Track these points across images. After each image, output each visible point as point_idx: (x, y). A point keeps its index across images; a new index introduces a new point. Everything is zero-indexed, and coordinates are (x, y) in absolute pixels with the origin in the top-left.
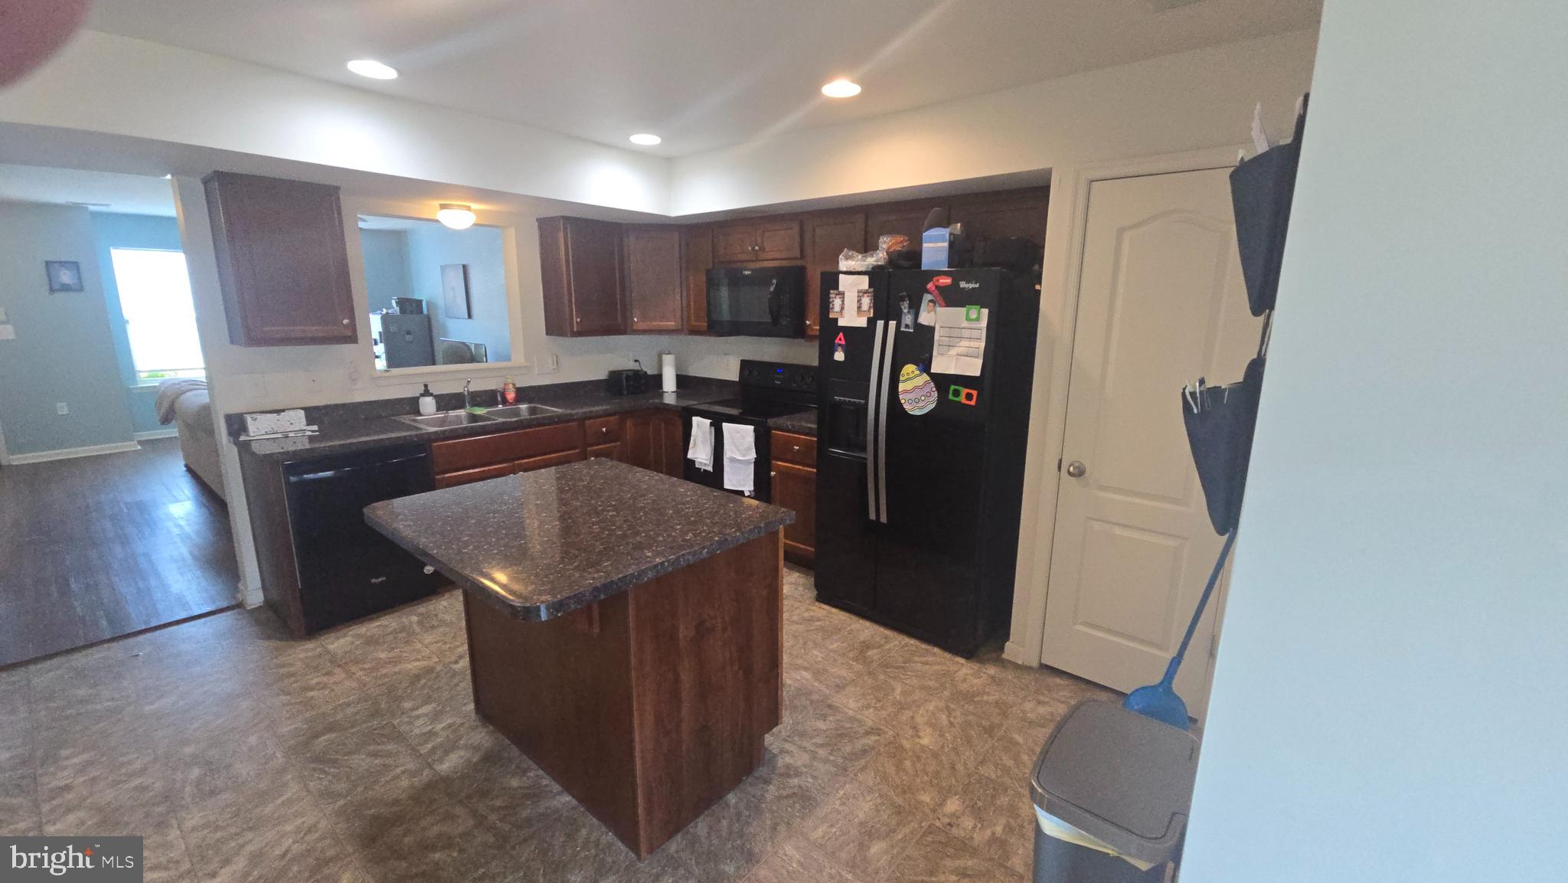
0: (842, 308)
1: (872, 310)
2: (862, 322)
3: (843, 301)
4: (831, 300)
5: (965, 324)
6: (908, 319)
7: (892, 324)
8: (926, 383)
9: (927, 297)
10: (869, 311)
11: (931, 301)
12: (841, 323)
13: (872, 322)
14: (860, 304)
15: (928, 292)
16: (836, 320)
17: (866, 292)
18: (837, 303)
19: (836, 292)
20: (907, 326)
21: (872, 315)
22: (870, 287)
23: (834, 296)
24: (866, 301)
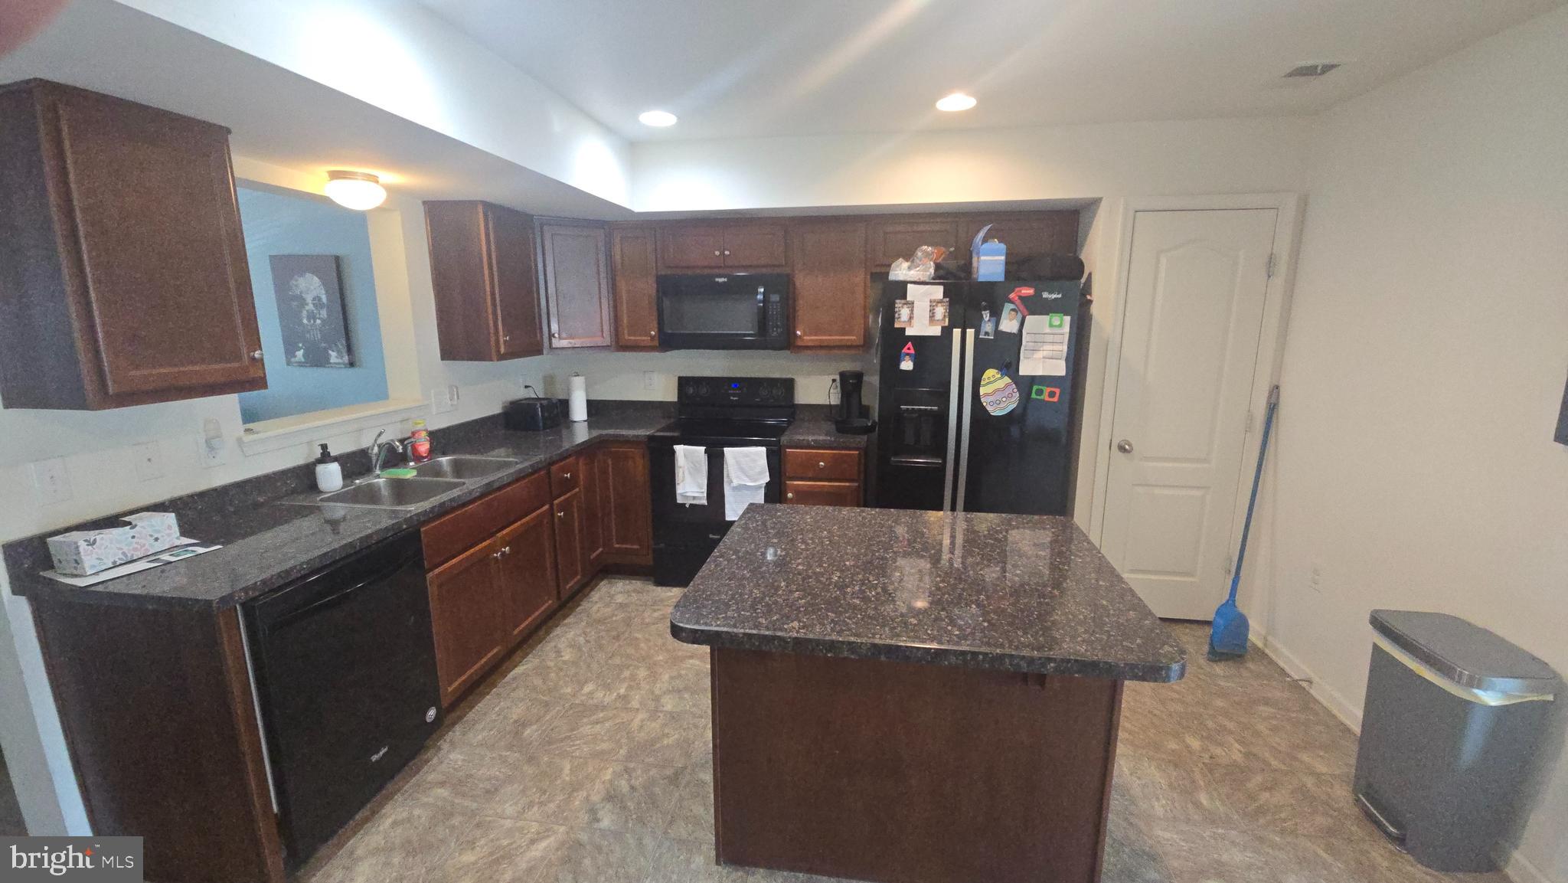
0: (911, 318)
1: (947, 320)
2: (936, 331)
3: (912, 311)
4: (896, 310)
5: (1048, 330)
6: (988, 327)
7: (970, 332)
8: (1007, 385)
9: (1008, 307)
10: (944, 319)
11: (1013, 310)
12: (909, 332)
13: (947, 332)
14: (933, 313)
15: (1011, 301)
16: (904, 330)
17: (940, 302)
18: (904, 313)
19: (903, 301)
20: (987, 333)
21: (947, 324)
22: (944, 297)
23: (900, 305)
24: (940, 311)
